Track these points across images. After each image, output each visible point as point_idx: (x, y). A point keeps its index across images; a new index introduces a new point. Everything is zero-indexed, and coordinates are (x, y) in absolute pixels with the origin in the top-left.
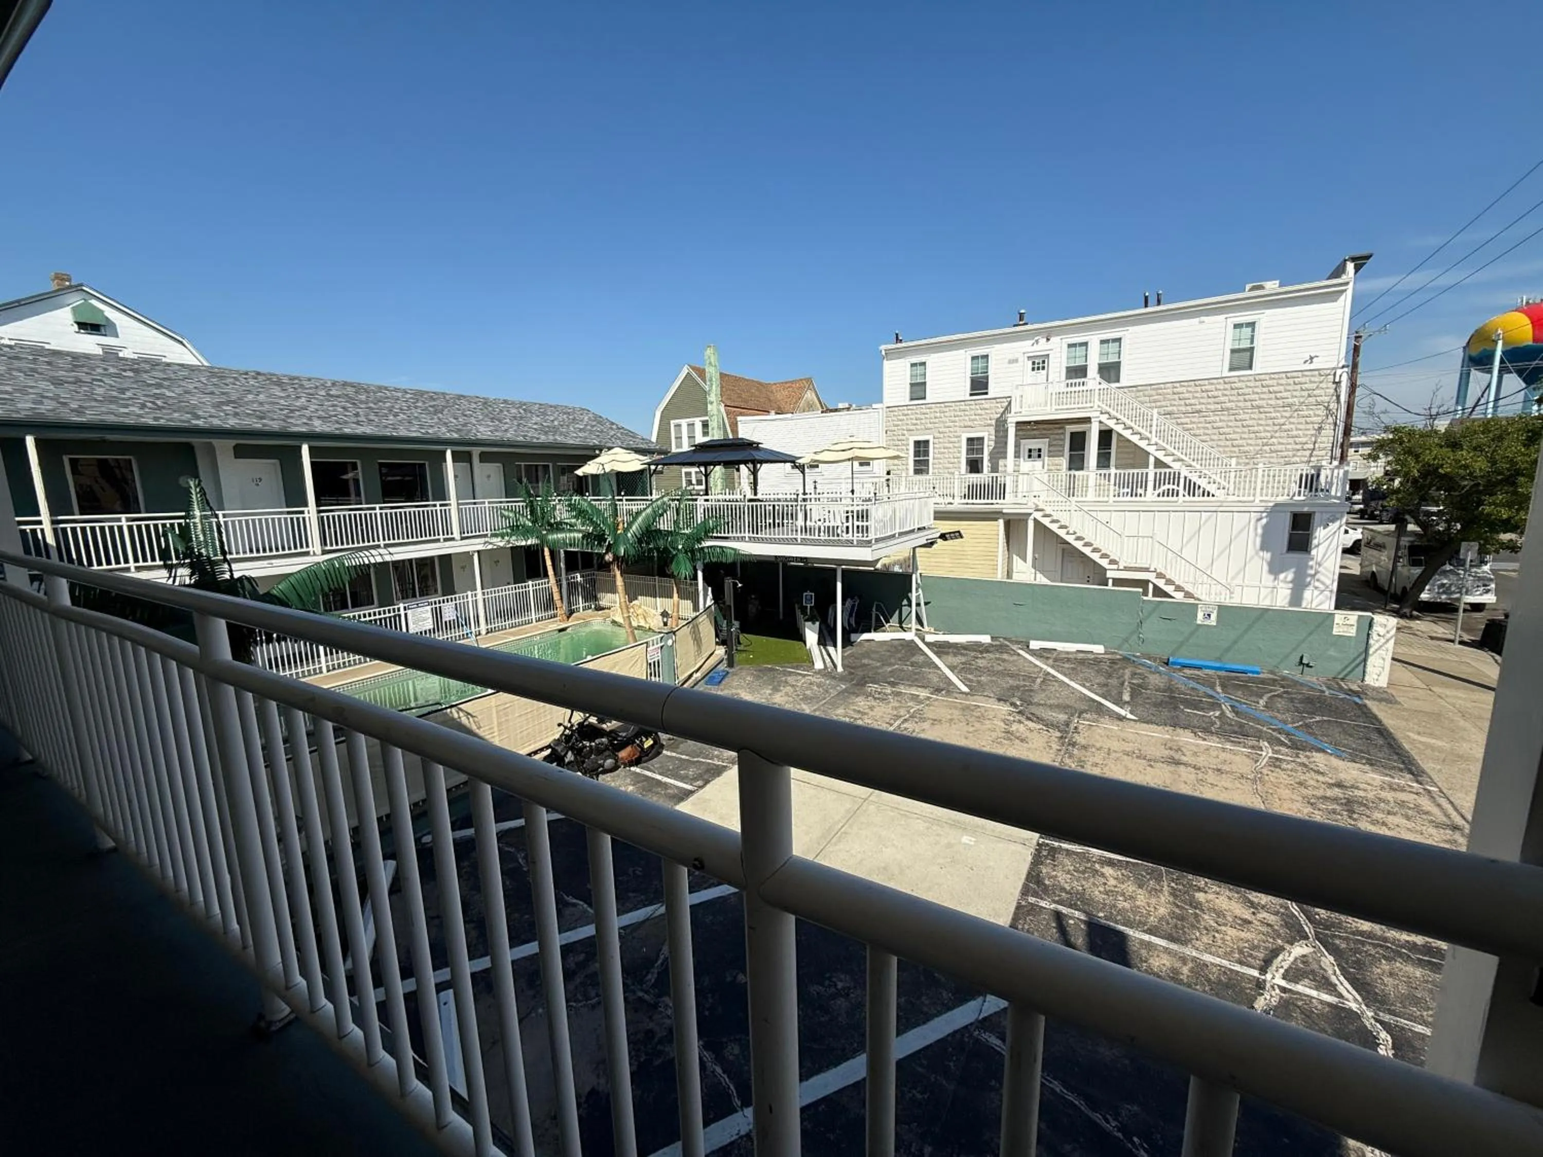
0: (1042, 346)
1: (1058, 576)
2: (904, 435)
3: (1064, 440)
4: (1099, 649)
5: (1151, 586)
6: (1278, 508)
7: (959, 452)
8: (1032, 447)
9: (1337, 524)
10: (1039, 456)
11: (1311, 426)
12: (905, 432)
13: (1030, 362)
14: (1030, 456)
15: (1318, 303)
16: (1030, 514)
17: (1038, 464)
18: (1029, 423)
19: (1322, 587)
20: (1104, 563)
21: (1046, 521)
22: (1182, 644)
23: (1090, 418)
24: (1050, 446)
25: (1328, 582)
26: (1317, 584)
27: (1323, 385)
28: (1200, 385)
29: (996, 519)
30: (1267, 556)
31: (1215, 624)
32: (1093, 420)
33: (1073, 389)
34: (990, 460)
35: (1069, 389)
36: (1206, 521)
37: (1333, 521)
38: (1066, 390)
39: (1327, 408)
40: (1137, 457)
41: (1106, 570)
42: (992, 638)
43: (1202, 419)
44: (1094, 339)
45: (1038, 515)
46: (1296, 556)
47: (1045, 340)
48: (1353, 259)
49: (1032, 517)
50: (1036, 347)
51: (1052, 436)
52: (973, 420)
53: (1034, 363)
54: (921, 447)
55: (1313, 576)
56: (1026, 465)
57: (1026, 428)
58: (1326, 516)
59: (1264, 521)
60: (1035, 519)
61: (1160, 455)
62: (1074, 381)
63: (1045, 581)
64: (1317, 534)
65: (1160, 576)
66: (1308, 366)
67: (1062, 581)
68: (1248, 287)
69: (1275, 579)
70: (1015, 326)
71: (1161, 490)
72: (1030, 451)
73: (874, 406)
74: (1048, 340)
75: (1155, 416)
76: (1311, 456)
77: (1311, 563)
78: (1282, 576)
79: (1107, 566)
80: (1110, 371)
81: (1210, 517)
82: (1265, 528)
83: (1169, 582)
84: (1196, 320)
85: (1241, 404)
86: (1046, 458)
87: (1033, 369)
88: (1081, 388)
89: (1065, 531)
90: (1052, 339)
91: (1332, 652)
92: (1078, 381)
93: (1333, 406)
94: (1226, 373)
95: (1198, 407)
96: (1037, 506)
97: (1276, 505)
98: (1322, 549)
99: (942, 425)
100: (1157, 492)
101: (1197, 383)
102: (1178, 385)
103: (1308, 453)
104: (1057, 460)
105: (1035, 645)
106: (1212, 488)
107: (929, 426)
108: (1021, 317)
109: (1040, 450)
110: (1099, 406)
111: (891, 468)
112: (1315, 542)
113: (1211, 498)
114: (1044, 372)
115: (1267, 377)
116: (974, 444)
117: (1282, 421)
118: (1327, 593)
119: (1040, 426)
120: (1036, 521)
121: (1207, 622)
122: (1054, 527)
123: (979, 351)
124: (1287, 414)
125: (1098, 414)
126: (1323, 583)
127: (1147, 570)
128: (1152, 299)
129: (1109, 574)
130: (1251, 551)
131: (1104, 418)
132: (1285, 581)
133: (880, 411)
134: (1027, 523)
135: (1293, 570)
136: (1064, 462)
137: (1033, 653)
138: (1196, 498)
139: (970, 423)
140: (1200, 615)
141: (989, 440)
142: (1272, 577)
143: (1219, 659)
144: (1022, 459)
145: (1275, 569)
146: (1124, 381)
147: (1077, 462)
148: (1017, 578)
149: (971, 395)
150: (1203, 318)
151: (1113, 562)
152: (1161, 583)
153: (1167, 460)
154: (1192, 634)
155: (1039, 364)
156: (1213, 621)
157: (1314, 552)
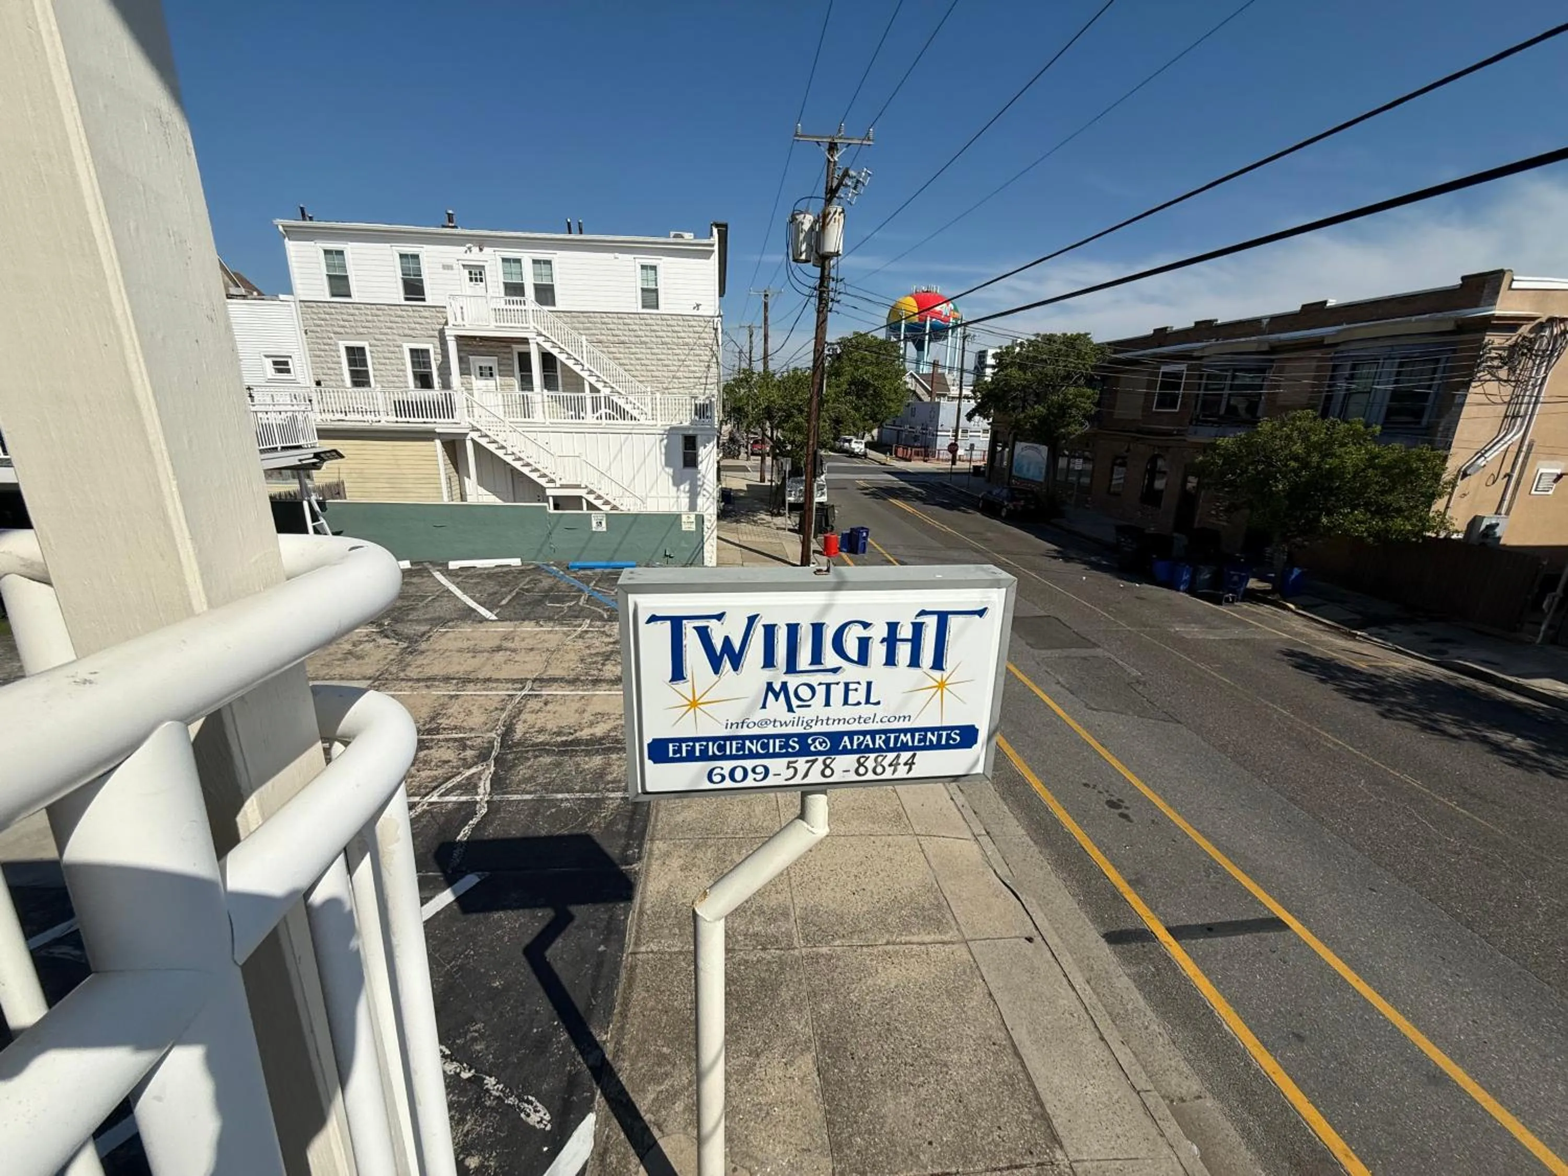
0: (475, 256)
1: (511, 497)
2: (330, 338)
3: (512, 359)
4: (516, 562)
5: (584, 501)
6: (674, 432)
7: (404, 364)
8: (483, 365)
9: (711, 444)
10: (491, 375)
11: (702, 364)
12: (332, 335)
13: (466, 272)
14: (481, 374)
15: (694, 258)
16: (467, 434)
17: (491, 383)
18: (474, 338)
19: (708, 495)
20: (543, 482)
21: (483, 442)
22: (584, 549)
23: (527, 339)
24: (499, 365)
25: (711, 491)
26: (705, 493)
27: (707, 330)
28: (621, 318)
29: (432, 440)
30: (670, 471)
31: (605, 530)
32: (530, 341)
33: (512, 307)
34: (440, 375)
35: (508, 307)
36: (625, 441)
37: (709, 442)
38: (505, 307)
39: (711, 349)
40: (576, 382)
41: (545, 488)
42: (412, 564)
43: (627, 350)
44: (527, 256)
45: (475, 435)
46: (689, 471)
47: (478, 249)
48: (717, 226)
49: (469, 437)
50: (469, 256)
51: (502, 355)
52: (413, 329)
53: (470, 273)
54: (356, 356)
55: (701, 486)
56: (478, 383)
57: (470, 345)
58: (705, 438)
59: (665, 441)
60: (472, 440)
61: (593, 380)
62: (511, 298)
63: (499, 502)
64: (700, 452)
65: (591, 492)
66: (695, 312)
67: (515, 501)
68: (672, 233)
69: (678, 490)
70: (444, 226)
71: (598, 414)
72: (481, 368)
73: (282, 297)
74: (481, 250)
75: (585, 343)
76: (705, 389)
77: (699, 476)
78: (682, 487)
79: (546, 485)
80: (545, 294)
81: (627, 438)
82: (666, 447)
83: (599, 497)
84: (611, 256)
85: (654, 340)
86: (498, 377)
87: (471, 279)
88: (519, 307)
89: (503, 451)
90: (486, 250)
91: (684, 545)
92: (515, 298)
93: (715, 348)
94: (641, 310)
95: (623, 338)
96: (473, 426)
97: (671, 429)
98: (705, 463)
99: (377, 331)
100: (596, 415)
101: (620, 315)
102: (604, 315)
103: (703, 387)
104: (509, 380)
105: (453, 565)
106: (635, 413)
107: (361, 330)
108: (450, 218)
109: (491, 369)
110: (535, 328)
111: (321, 377)
112: (700, 459)
113: (633, 422)
114: (482, 284)
115: (669, 317)
116: (419, 357)
117: (683, 357)
118: (711, 499)
119: (486, 343)
120: (475, 443)
121: (600, 529)
122: (492, 447)
123: (409, 249)
124: (687, 352)
125: (534, 335)
126: (708, 492)
127: (578, 487)
128: (574, 227)
129: (549, 492)
130: (660, 468)
131: (540, 340)
132: (684, 491)
133: (292, 304)
134: (465, 443)
135: (688, 482)
136: (515, 382)
137: (448, 573)
138: (626, 422)
139: (410, 332)
140: (594, 524)
141: (435, 353)
142: (675, 489)
143: (611, 559)
144: (473, 377)
145: (677, 483)
146: (560, 306)
147: (526, 383)
148: (471, 500)
149: (407, 299)
150: (617, 254)
151: (552, 481)
152: (591, 498)
153: (599, 386)
154: (590, 539)
155: (476, 274)
156: (604, 528)
157: (700, 467)
